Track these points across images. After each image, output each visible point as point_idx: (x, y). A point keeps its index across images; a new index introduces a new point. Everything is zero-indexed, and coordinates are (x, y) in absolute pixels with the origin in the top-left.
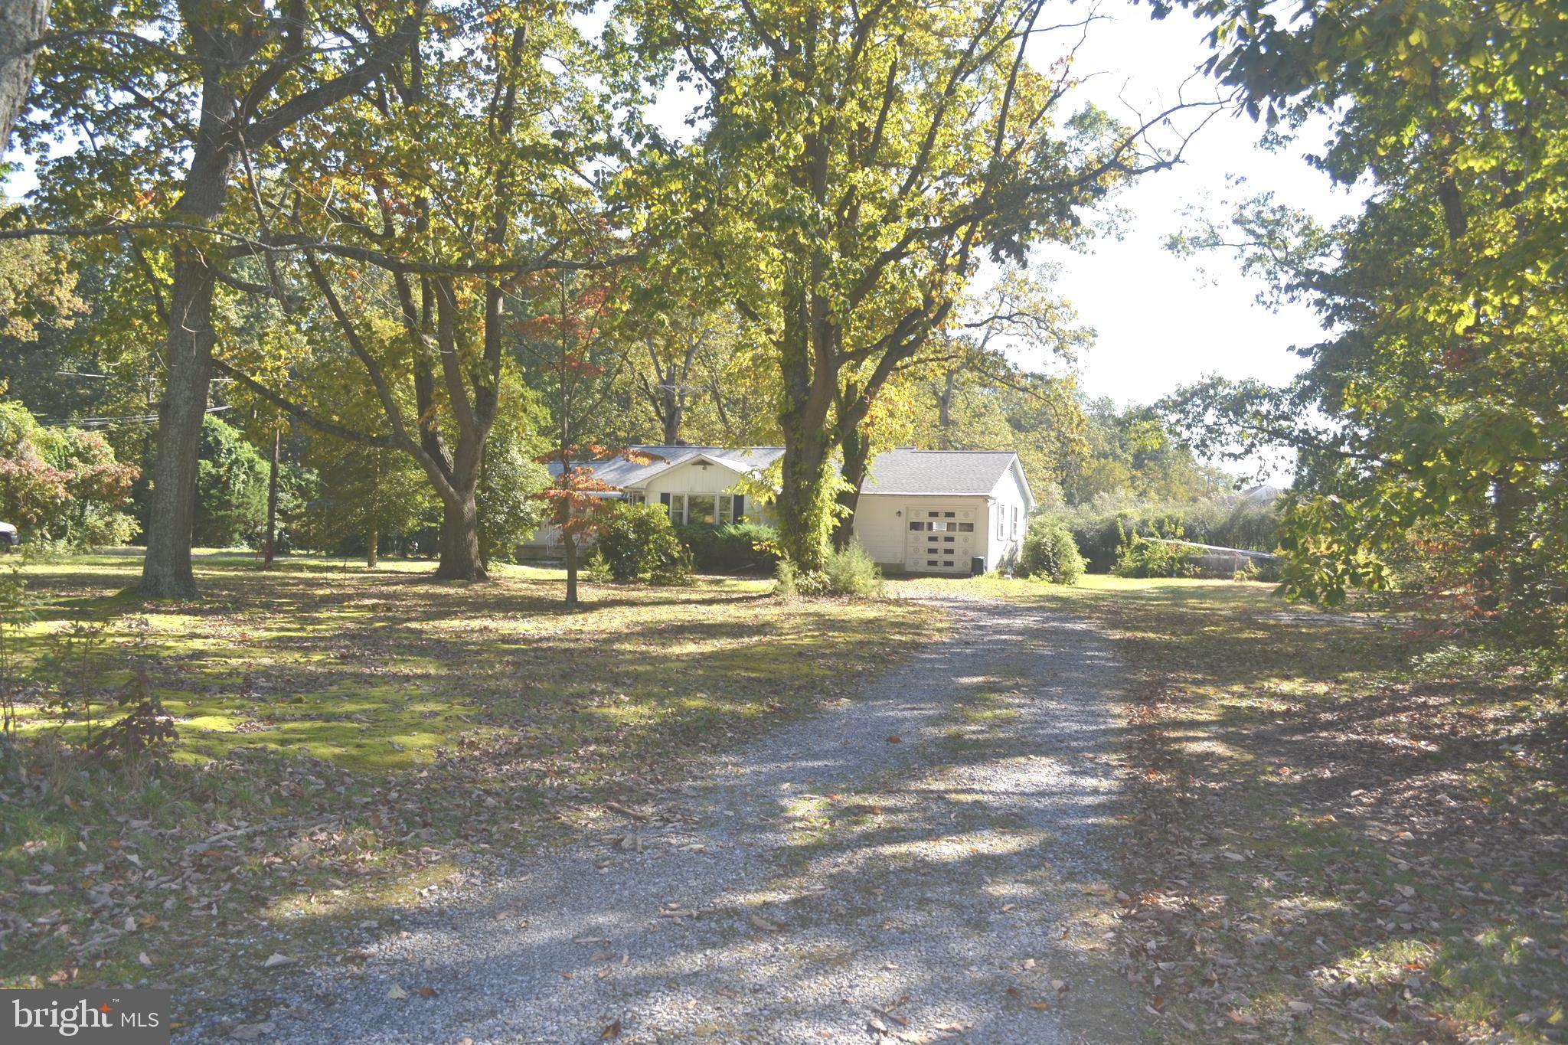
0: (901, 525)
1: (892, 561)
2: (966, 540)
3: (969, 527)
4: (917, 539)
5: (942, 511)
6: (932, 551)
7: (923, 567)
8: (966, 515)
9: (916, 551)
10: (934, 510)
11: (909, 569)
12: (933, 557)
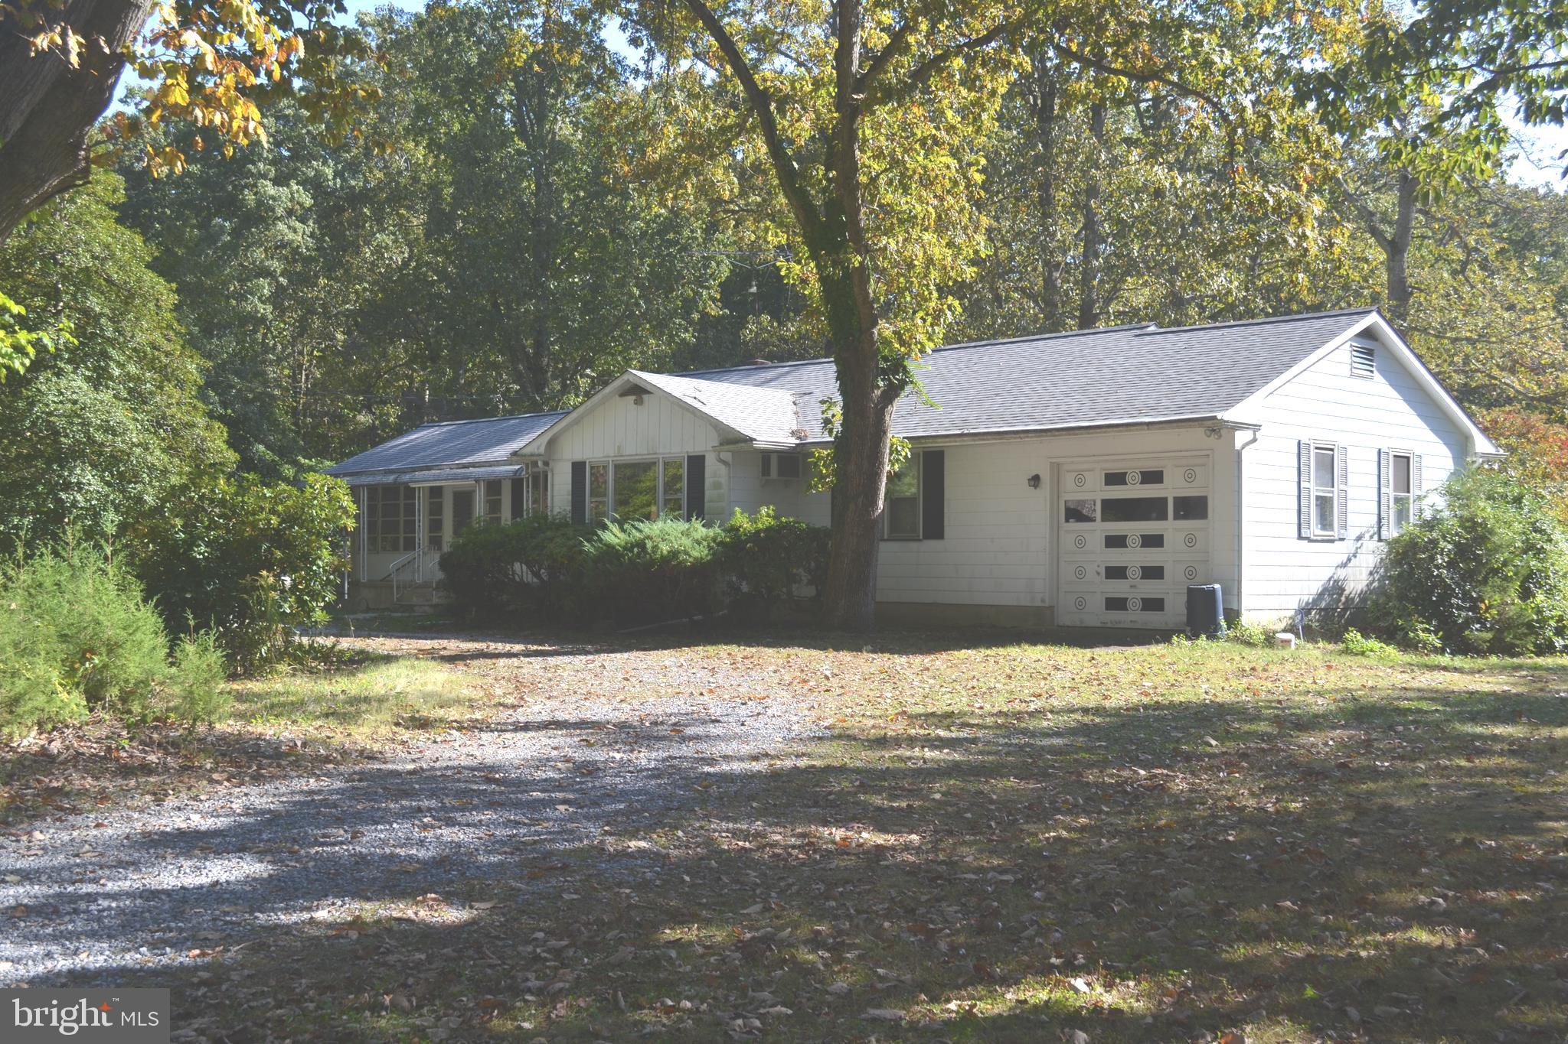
0: (1039, 506)
1: (1025, 601)
2: (1191, 541)
3: (1193, 508)
4: (1080, 543)
5: (1133, 468)
6: (1116, 573)
7: (1096, 614)
8: (1190, 476)
9: (1080, 572)
10: (1116, 468)
11: (1067, 618)
12: (1117, 588)
